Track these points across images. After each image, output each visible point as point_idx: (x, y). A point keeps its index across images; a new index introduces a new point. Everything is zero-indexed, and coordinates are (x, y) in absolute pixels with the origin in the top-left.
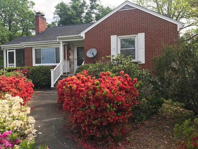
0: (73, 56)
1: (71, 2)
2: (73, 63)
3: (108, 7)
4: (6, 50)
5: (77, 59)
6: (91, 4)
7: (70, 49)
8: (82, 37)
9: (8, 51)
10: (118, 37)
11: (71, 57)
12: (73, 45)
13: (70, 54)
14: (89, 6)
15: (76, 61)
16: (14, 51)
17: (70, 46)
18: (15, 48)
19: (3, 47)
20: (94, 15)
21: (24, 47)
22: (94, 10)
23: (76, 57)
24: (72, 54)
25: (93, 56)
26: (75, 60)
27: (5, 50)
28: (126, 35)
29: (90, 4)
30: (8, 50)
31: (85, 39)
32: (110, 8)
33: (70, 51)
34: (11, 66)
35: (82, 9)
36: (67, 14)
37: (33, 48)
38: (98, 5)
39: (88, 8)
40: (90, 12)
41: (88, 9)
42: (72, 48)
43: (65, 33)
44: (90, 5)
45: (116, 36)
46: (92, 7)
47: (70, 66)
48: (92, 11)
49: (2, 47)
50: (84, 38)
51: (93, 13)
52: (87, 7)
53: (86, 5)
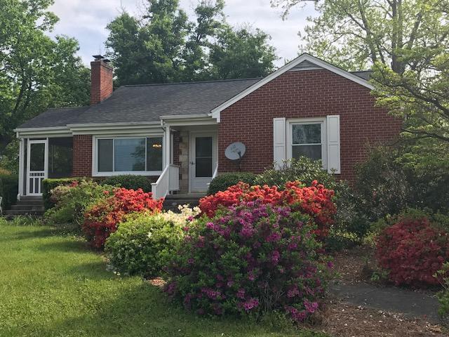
0: (187, 157)
1: (147, 15)
2: (186, 170)
3: (244, 31)
4: (26, 140)
5: (194, 162)
6: (199, 20)
7: (181, 140)
8: (216, 119)
9: (29, 143)
10: (288, 122)
11: (182, 158)
12: (188, 132)
13: (180, 153)
14: (194, 25)
15: (195, 165)
16: (46, 142)
17: (182, 135)
18: (47, 137)
19: (19, 132)
20: (206, 51)
21: (74, 134)
22: (208, 37)
23: (193, 158)
24: (184, 151)
25: (238, 158)
26: (190, 165)
27: (22, 139)
28: (304, 117)
29: (196, 22)
30: (31, 139)
31: (220, 123)
32: (250, 32)
33: (181, 146)
34: (37, 177)
35: (178, 35)
36: (143, 49)
37: (94, 138)
38: (217, 25)
39: (193, 30)
40: (198, 41)
41: (192, 34)
42: (185, 140)
43: (165, 105)
44: (197, 24)
45: (284, 119)
46: (204, 30)
47: (180, 177)
48: (202, 40)
49: (17, 134)
50: (218, 121)
51: (205, 44)
52: (189, 29)
53: (187, 22)
